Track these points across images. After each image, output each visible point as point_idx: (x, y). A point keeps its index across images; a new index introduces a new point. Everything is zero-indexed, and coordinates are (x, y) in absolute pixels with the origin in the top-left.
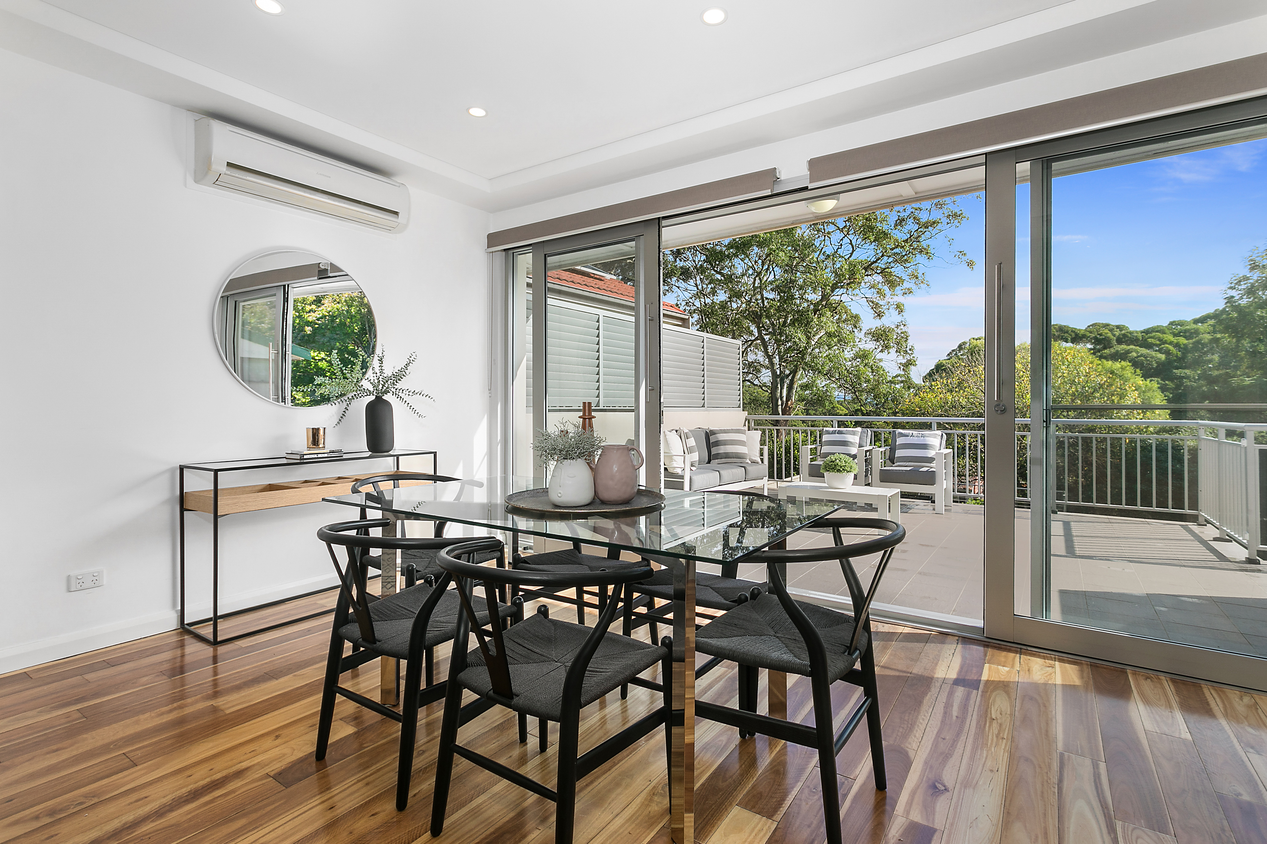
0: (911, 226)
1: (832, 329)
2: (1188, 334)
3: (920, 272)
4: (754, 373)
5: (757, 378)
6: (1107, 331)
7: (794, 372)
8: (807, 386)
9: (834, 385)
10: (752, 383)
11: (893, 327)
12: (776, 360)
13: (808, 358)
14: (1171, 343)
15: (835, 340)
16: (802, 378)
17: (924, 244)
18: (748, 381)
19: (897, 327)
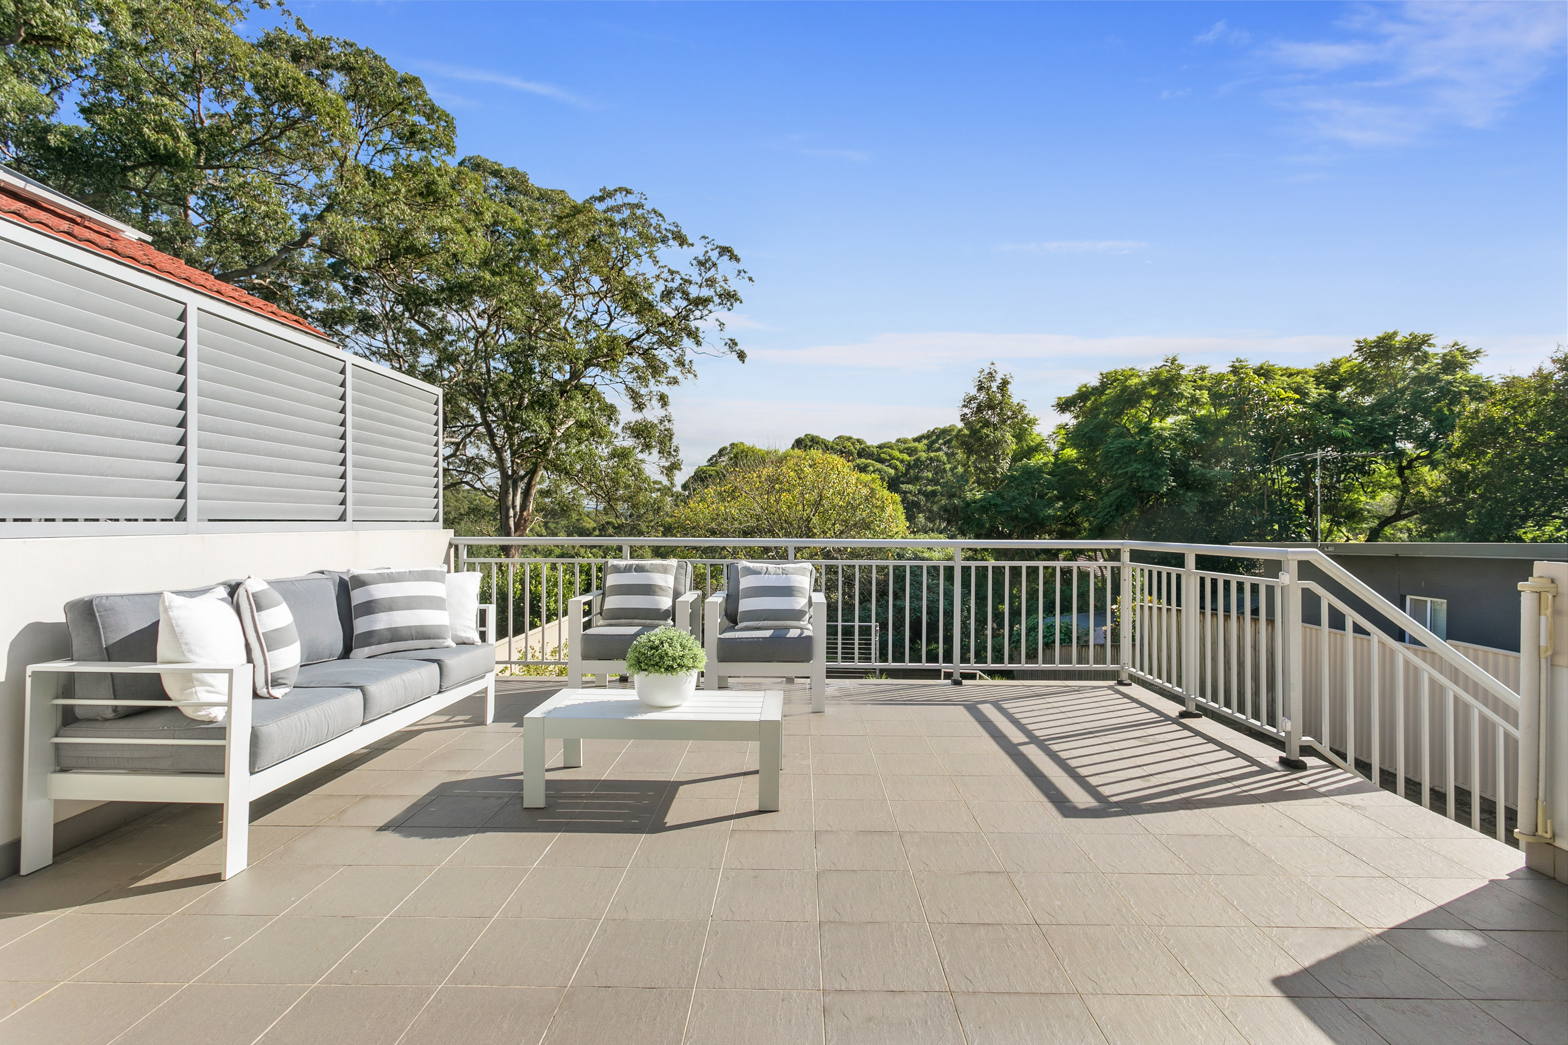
0: (679, 302)
1: (584, 417)
2: (911, 452)
3: (687, 359)
4: (475, 472)
5: (479, 479)
6: (849, 444)
7: (532, 473)
8: (548, 491)
9: (583, 492)
10: (472, 486)
11: (656, 422)
12: (507, 455)
13: (551, 455)
14: (897, 459)
15: (588, 431)
16: (544, 479)
17: (693, 324)
18: (467, 483)
19: (661, 423)
